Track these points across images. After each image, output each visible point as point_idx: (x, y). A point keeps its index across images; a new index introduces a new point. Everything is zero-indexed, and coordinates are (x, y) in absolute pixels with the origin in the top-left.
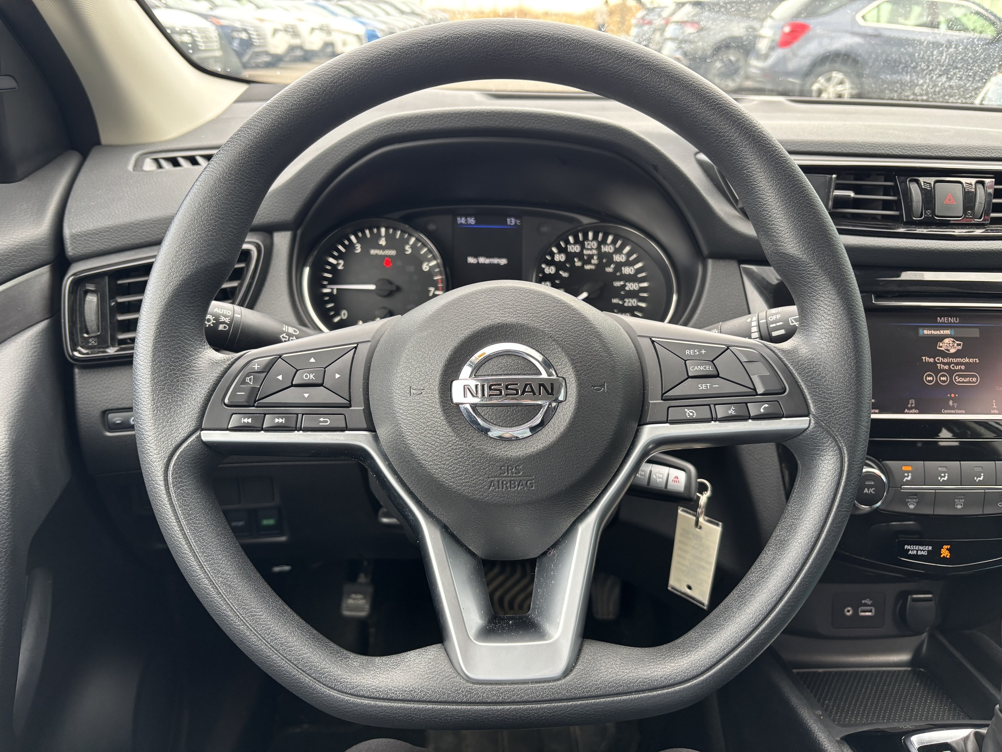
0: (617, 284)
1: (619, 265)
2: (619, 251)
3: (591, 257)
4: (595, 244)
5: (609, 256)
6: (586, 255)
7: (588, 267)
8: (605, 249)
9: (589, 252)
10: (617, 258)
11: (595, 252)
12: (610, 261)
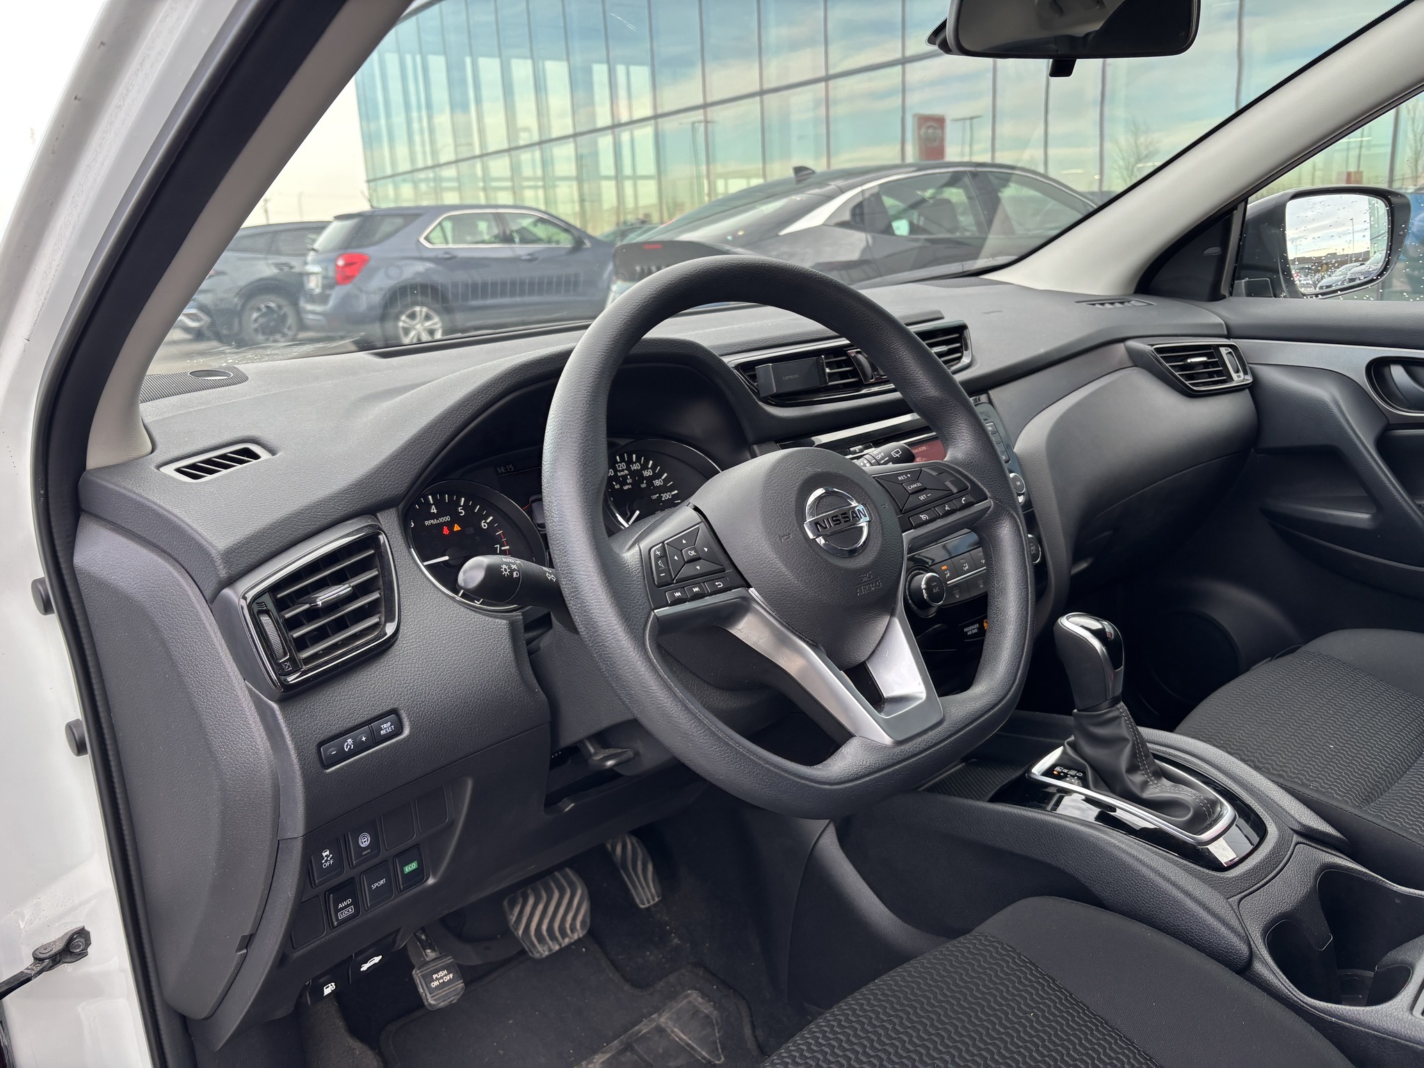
0: (655, 497)
1: (650, 480)
2: (645, 467)
3: (625, 477)
4: (623, 465)
5: (639, 473)
6: (621, 476)
7: (626, 488)
8: (636, 467)
9: (622, 473)
10: (647, 473)
11: (626, 472)
12: (642, 478)
